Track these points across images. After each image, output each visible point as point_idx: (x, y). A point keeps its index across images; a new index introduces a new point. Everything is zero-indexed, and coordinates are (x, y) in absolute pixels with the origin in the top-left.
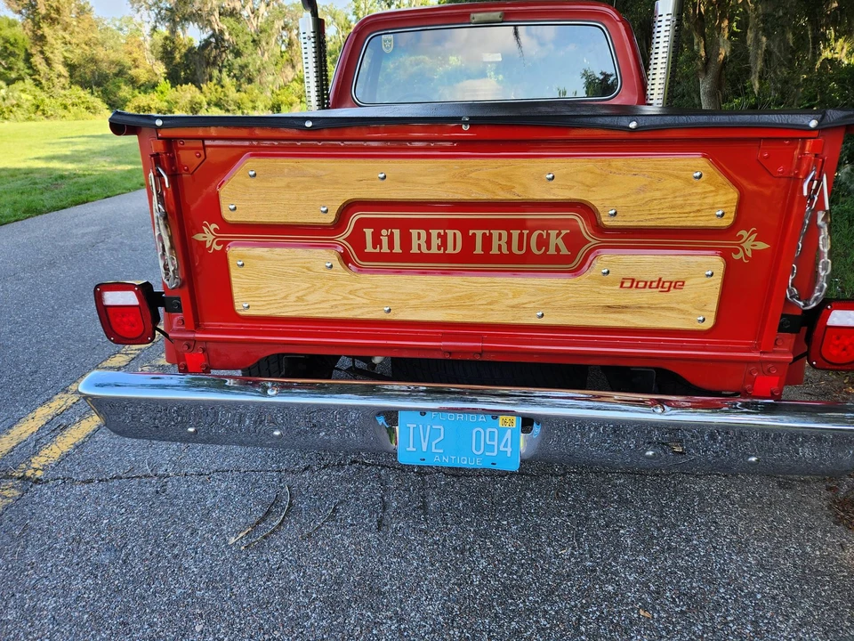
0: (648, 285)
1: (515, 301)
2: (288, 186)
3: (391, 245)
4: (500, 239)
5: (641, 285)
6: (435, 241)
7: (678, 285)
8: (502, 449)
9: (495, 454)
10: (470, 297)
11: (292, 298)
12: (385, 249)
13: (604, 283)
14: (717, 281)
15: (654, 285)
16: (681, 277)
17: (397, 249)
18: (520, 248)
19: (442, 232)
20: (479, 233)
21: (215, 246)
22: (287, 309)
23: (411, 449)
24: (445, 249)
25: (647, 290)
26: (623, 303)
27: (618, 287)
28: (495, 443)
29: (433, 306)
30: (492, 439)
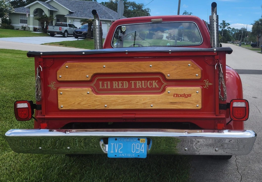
0: (181, 96)
1: (144, 102)
2: (77, 70)
3: (107, 86)
4: (139, 84)
5: (179, 96)
6: (120, 85)
7: (189, 95)
8: (141, 150)
9: (139, 152)
10: (130, 101)
11: (76, 103)
12: (106, 87)
13: (169, 95)
14: (200, 94)
15: (183, 96)
16: (190, 93)
17: (109, 87)
18: (145, 86)
19: (122, 82)
20: (133, 82)
21: (54, 88)
22: (75, 107)
23: (112, 152)
24: (123, 87)
25: (181, 97)
26: (175, 101)
27: (173, 97)
28: (139, 149)
29: (119, 104)
30: (138, 147)
